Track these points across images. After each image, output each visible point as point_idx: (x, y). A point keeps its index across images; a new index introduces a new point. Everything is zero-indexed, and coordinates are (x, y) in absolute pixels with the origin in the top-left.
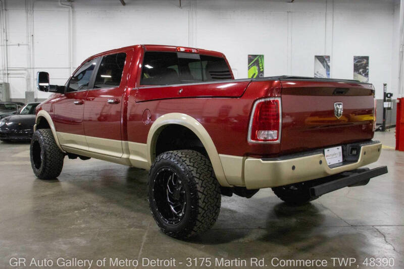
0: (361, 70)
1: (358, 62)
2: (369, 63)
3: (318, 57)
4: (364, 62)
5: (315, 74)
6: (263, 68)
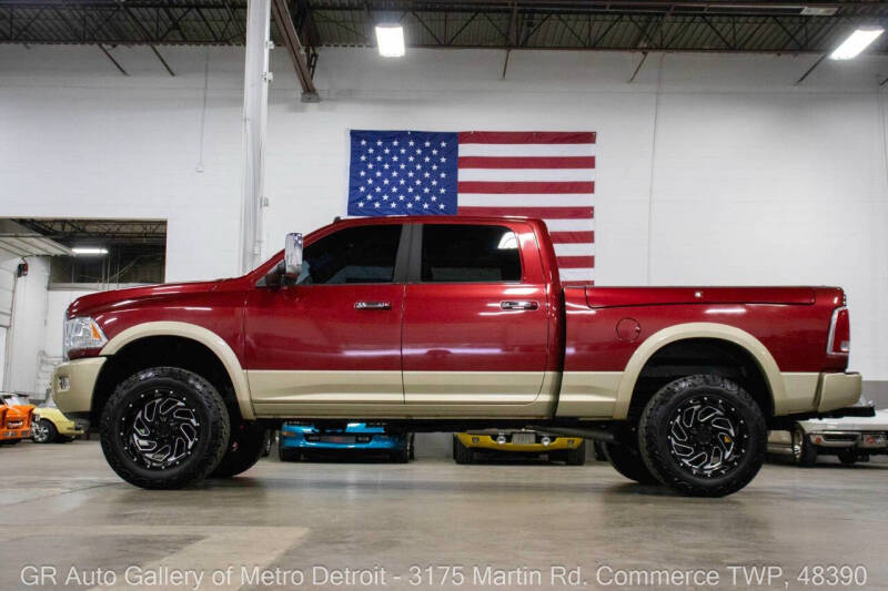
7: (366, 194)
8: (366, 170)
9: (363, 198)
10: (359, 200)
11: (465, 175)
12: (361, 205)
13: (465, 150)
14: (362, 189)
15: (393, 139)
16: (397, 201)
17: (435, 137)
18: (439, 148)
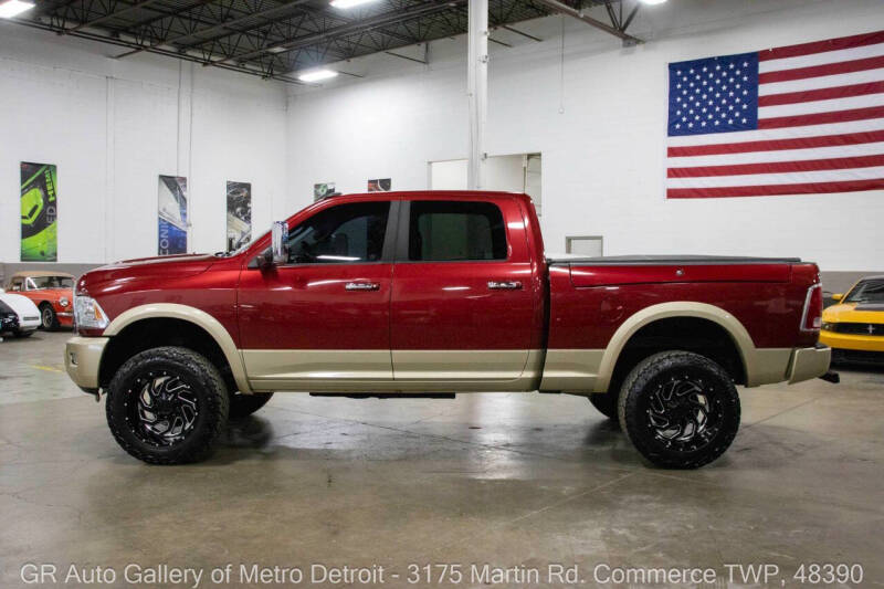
0: (239, 210)
1: (234, 193)
2: (253, 197)
3: (162, 177)
4: (244, 194)
5: (160, 213)
6: (54, 195)
7: (681, 116)
8: (682, 96)
9: (679, 120)
10: (676, 123)
11: (765, 90)
12: (678, 126)
13: (765, 67)
14: (679, 113)
15: (703, 66)
16: (706, 120)
17: (738, 59)
18: (742, 69)
